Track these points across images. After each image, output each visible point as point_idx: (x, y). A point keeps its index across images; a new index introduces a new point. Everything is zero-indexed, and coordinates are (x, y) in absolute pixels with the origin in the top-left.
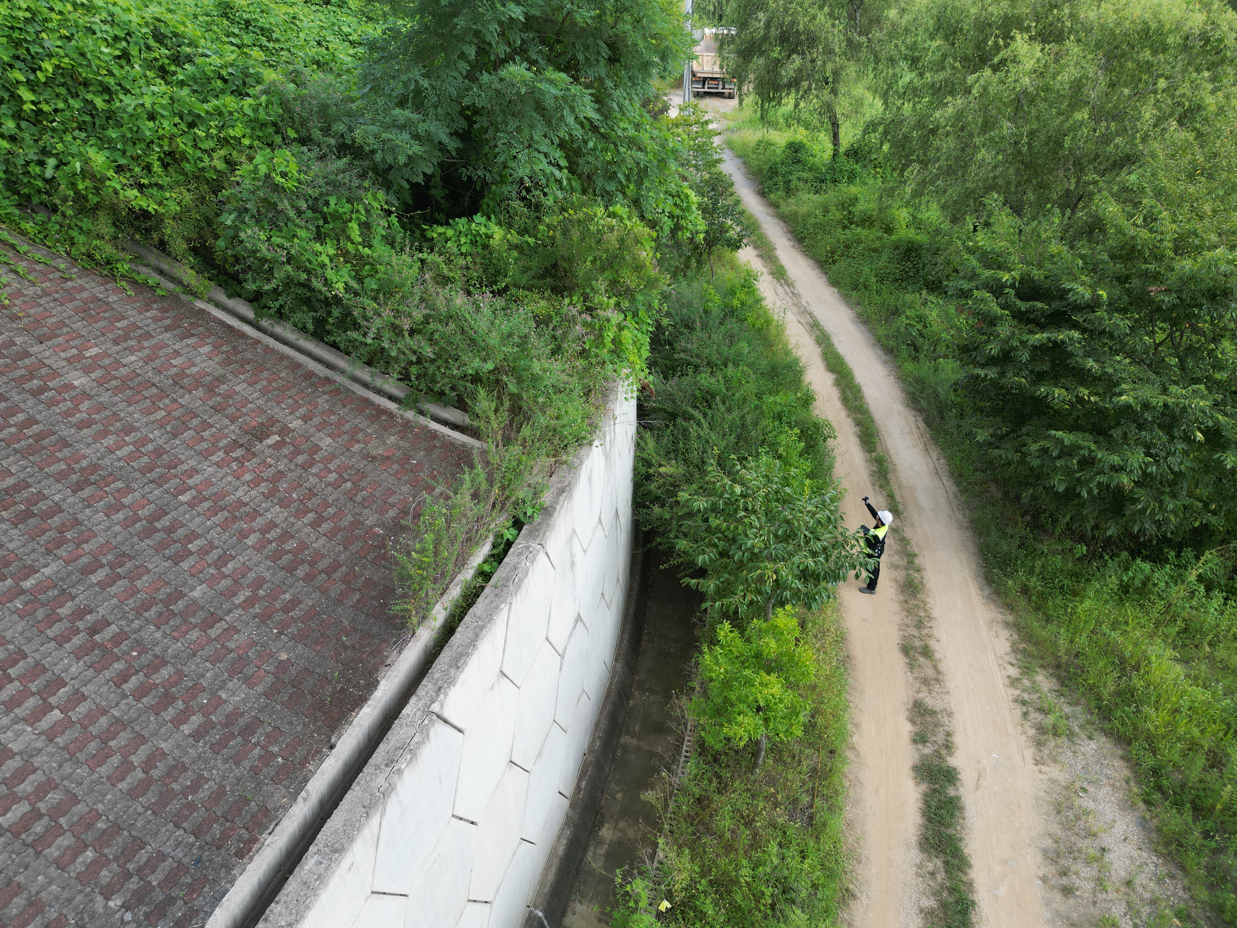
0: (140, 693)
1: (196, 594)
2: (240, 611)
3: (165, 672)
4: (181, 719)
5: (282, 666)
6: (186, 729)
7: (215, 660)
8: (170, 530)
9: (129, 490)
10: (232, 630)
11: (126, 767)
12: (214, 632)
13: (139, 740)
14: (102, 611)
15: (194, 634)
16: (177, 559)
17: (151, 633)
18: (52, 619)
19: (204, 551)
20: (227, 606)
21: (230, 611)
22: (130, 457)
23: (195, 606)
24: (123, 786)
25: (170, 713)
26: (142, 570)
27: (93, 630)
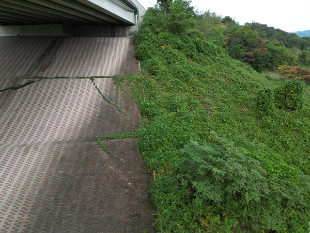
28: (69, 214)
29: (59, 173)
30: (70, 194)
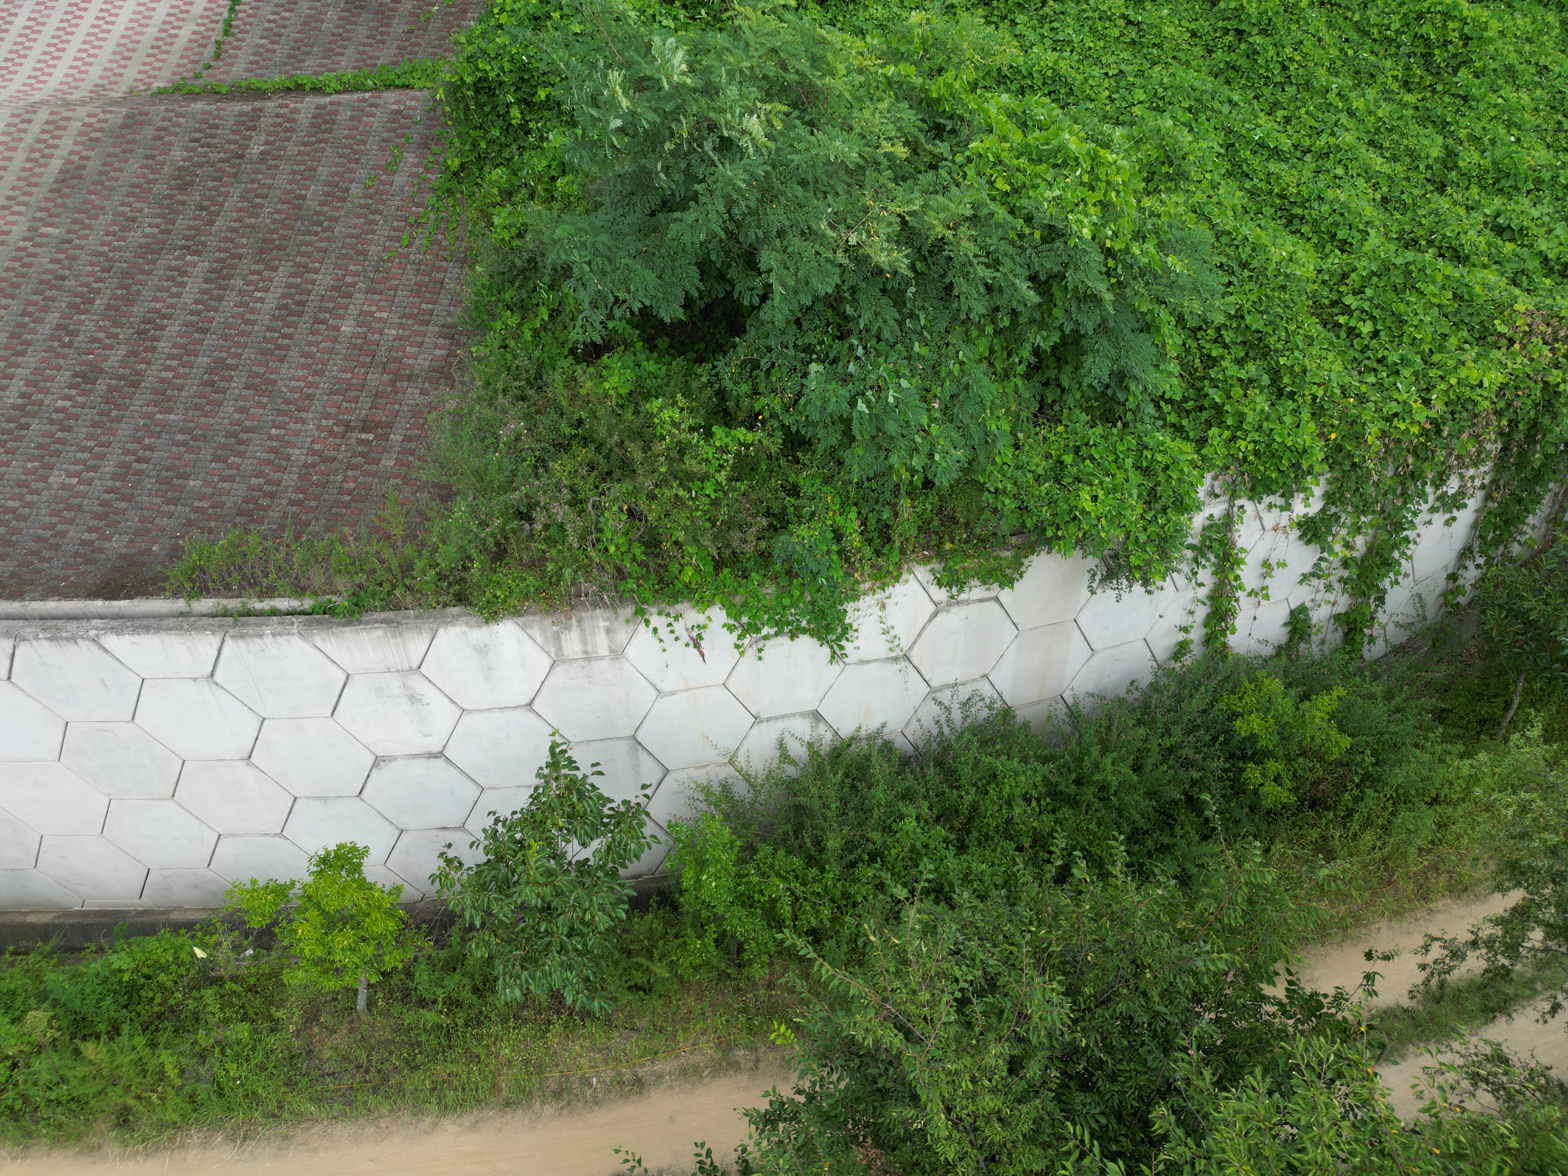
0: (104, 504)
1: (192, 483)
2: (188, 509)
3: (123, 505)
4: (90, 530)
5: (148, 551)
6: (86, 536)
7: (142, 520)
8: (240, 442)
9: (264, 406)
10: (170, 515)
11: (52, 526)
12: (165, 508)
13: (71, 522)
14: (155, 454)
15: (158, 500)
16: (216, 459)
17: (149, 484)
18: (139, 441)
19: (230, 467)
20: (189, 502)
21: (184, 505)
22: (293, 390)
23: (181, 489)
24: (40, 532)
25: (93, 523)
26: (197, 451)
27: (139, 460)
28: (60, 403)
29: (42, 235)
30: (81, 323)
